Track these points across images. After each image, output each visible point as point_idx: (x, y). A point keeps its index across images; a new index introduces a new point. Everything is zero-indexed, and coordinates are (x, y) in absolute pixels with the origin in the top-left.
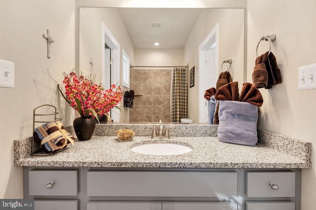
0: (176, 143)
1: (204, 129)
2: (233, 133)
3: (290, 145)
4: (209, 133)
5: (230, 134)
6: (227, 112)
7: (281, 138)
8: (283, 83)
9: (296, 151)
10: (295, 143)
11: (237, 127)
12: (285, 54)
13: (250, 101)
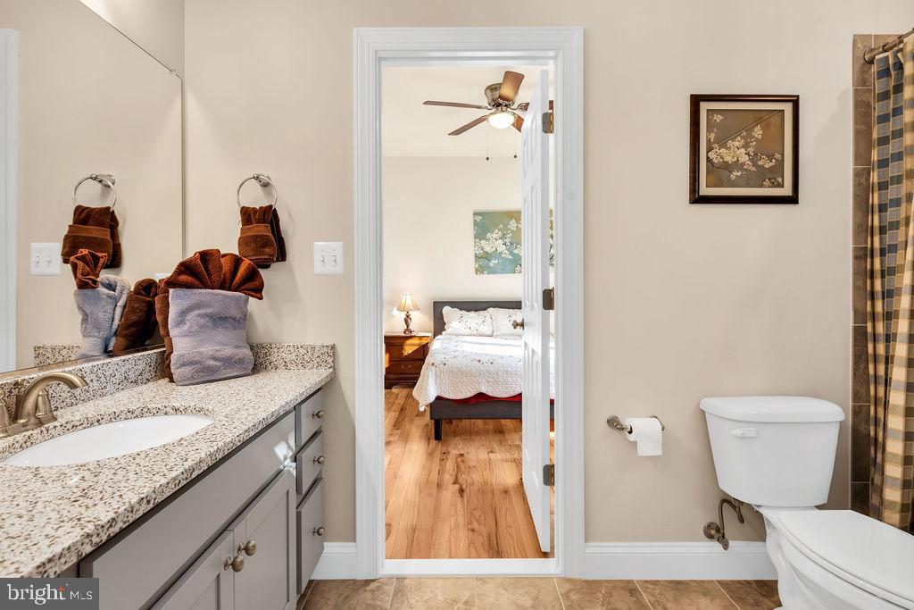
0: (98, 421)
1: (124, 369)
2: (215, 359)
3: (309, 354)
4: (132, 377)
5: (212, 363)
6: (199, 315)
7: (291, 349)
8: (287, 261)
9: (318, 360)
10: (317, 349)
11: (219, 344)
12: (290, 215)
13: (246, 290)
